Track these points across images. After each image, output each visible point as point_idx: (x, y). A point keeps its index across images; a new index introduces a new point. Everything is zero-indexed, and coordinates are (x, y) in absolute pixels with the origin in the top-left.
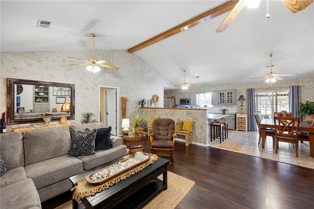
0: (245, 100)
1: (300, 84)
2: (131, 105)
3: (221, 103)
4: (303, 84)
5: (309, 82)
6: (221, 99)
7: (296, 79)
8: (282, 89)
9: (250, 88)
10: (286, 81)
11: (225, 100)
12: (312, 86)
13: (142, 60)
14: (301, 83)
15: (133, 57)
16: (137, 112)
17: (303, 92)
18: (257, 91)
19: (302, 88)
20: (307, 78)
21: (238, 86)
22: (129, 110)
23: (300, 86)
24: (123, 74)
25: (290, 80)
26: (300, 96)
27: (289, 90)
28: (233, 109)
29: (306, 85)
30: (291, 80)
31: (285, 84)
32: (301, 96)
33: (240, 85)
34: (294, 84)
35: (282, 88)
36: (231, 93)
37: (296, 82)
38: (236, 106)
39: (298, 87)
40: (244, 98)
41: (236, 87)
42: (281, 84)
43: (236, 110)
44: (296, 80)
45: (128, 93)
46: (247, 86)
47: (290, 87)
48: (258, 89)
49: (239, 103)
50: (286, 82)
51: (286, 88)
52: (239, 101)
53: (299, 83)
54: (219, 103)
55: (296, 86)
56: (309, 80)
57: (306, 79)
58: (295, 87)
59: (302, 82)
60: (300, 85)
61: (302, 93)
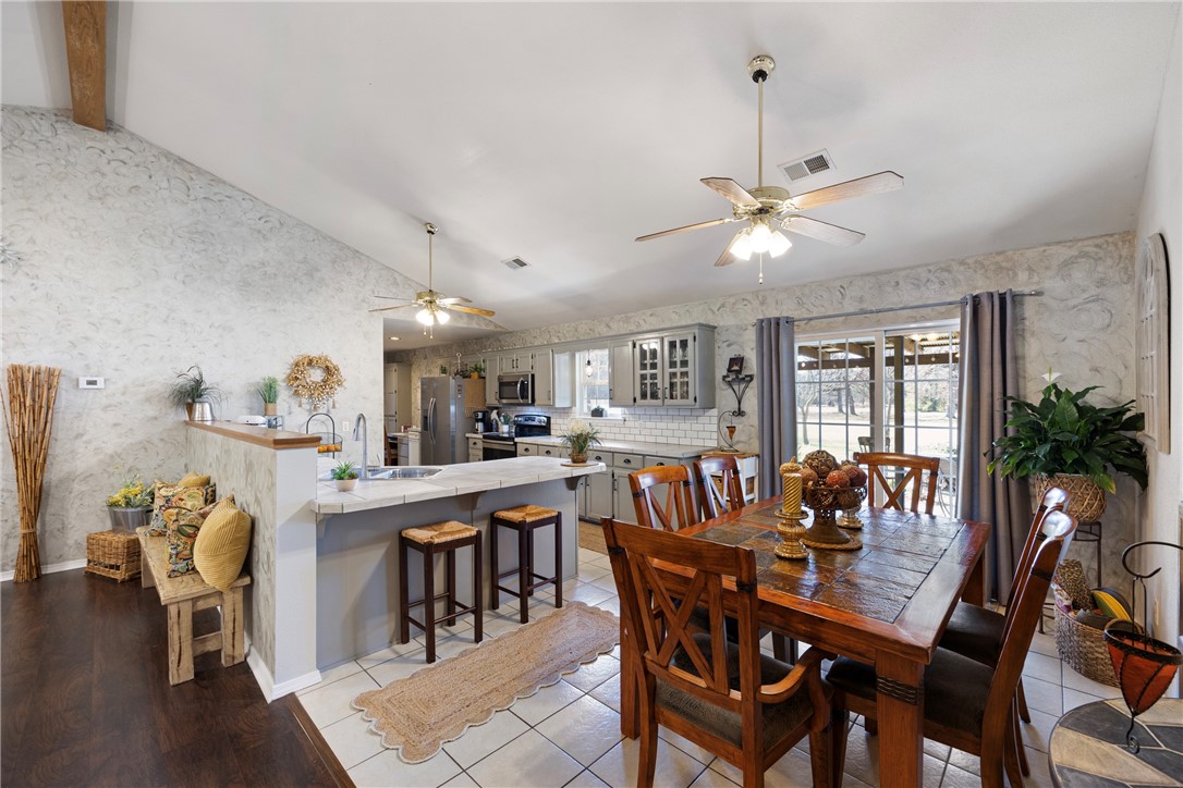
0: (754, 383)
1: (1021, 283)
2: (106, 408)
3: (644, 396)
4: (1036, 279)
5: (1067, 264)
6: (643, 377)
7: (998, 253)
8: (925, 319)
9: (773, 313)
10: (943, 270)
11: (658, 381)
12: (1084, 291)
13: (200, 171)
14: (1023, 276)
15: (124, 155)
16: (161, 445)
17: (1033, 333)
18: (805, 331)
19: (1030, 308)
20: (1059, 243)
21: (723, 306)
22: (85, 438)
23: (1018, 298)
24: (32, 241)
25: (962, 263)
26: (1016, 358)
27: (958, 321)
28: (700, 427)
29: (1053, 284)
30: (970, 261)
31: (937, 286)
32: (1024, 358)
33: (732, 300)
34: (982, 286)
35: (923, 311)
36: (684, 344)
37: (999, 269)
38: (714, 412)
39: (1002, 298)
40: (744, 373)
41: (713, 313)
42: (918, 286)
43: (715, 436)
44: (999, 259)
45: (73, 345)
46: (762, 303)
47: (963, 303)
48: (810, 319)
49: (726, 398)
50: (946, 274)
51: (943, 309)
52: (725, 386)
53: (1015, 274)
54: (635, 400)
55: (991, 295)
56: (1065, 253)
57: (1053, 249)
58: (986, 303)
59: (1030, 269)
60: (1017, 289)
61: (1027, 335)
